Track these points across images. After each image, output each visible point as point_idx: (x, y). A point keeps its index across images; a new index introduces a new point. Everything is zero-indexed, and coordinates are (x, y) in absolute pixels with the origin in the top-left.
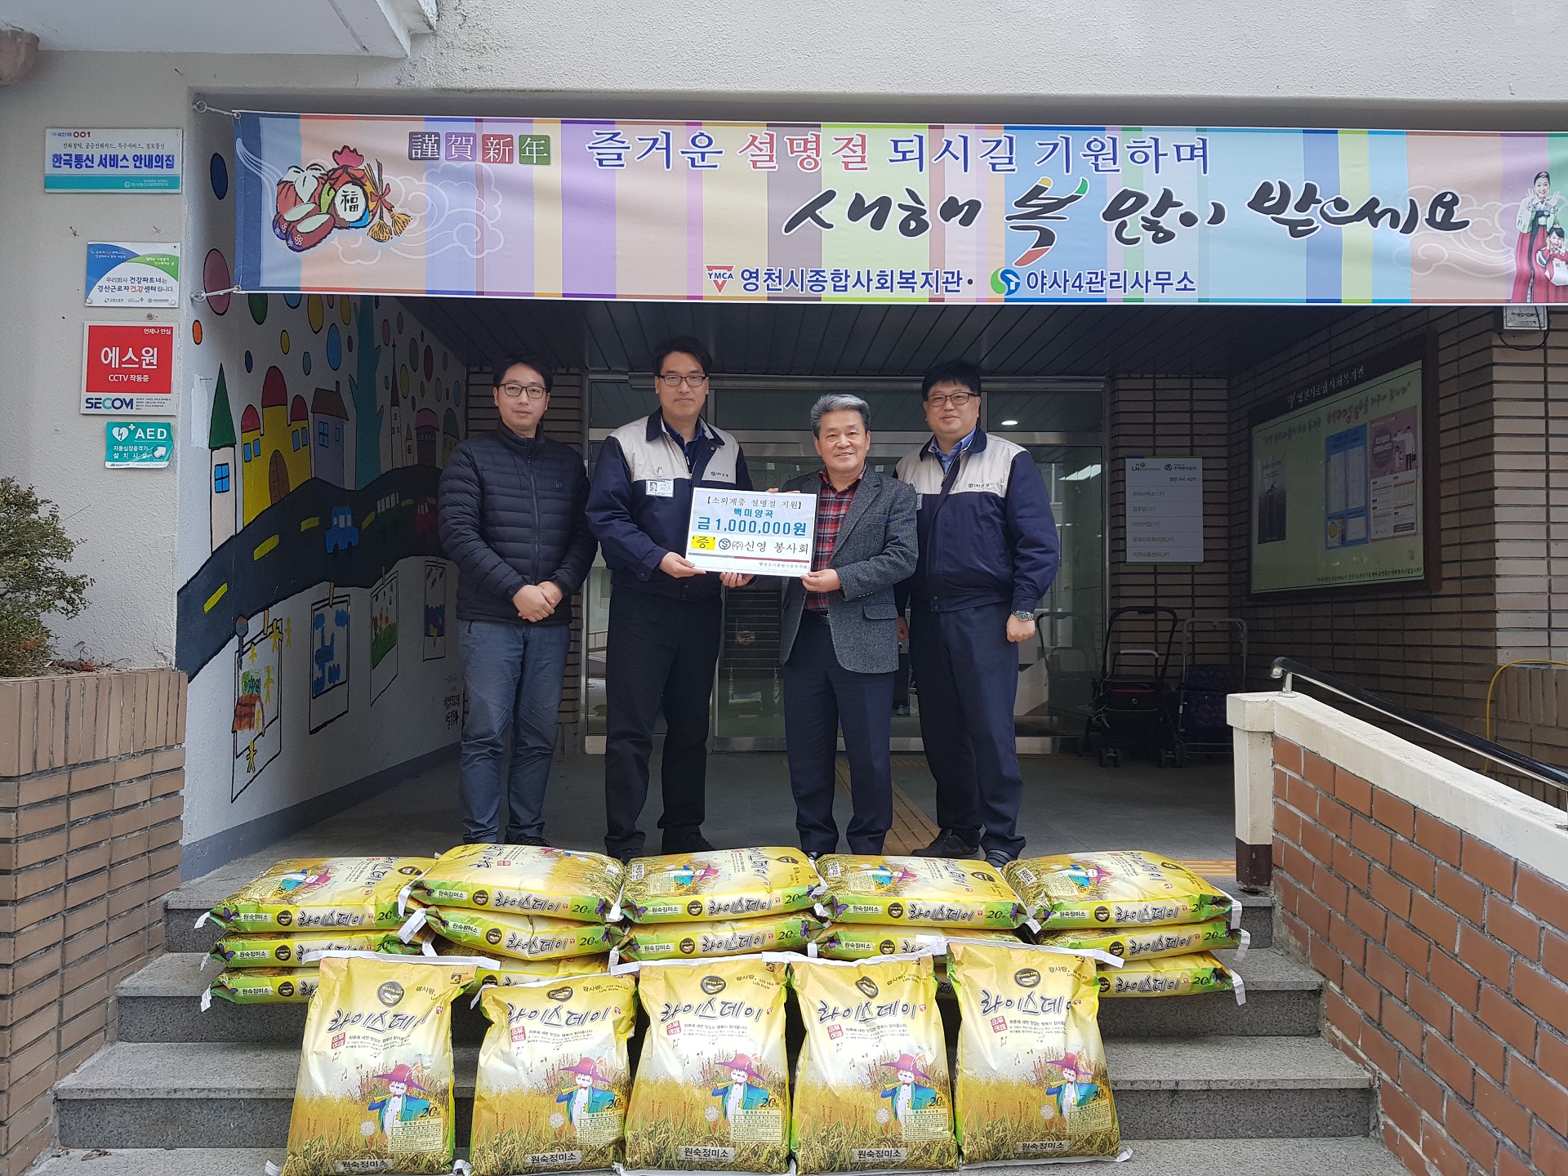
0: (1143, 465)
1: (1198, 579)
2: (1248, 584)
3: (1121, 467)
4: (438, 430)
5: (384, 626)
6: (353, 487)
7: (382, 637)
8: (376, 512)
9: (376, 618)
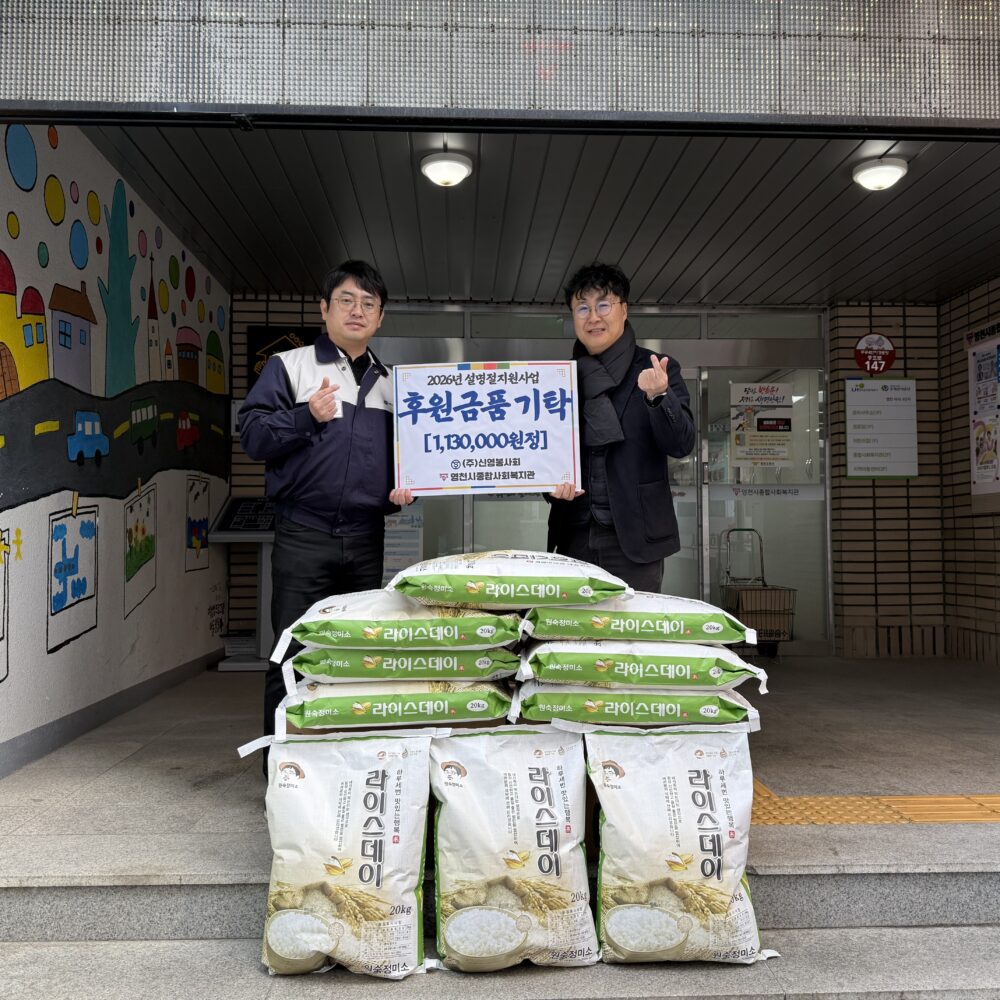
0: (862, 386)
1: (913, 492)
3: (841, 388)
4: (201, 350)
5: (140, 538)
6: (102, 394)
7: (138, 549)
8: (131, 422)
9: (131, 530)
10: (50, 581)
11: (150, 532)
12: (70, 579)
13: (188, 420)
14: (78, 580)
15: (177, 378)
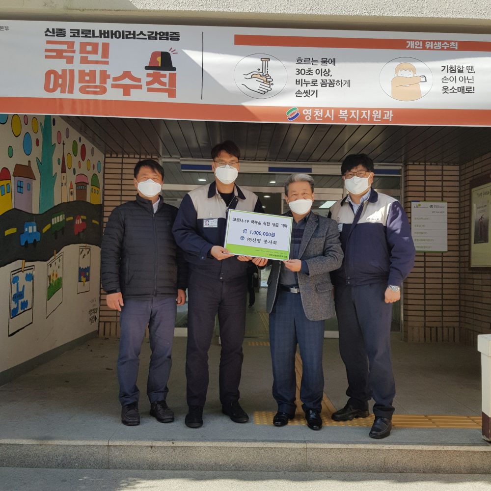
0: (420, 205)
1: (445, 259)
2: (469, 262)
3: (409, 206)
4: (88, 184)
5: (55, 279)
6: (37, 213)
7: (54, 284)
8: (51, 224)
9: (50, 275)
10: (10, 303)
11: (60, 276)
12: (20, 301)
13: (80, 220)
14: (24, 301)
15: (75, 199)
